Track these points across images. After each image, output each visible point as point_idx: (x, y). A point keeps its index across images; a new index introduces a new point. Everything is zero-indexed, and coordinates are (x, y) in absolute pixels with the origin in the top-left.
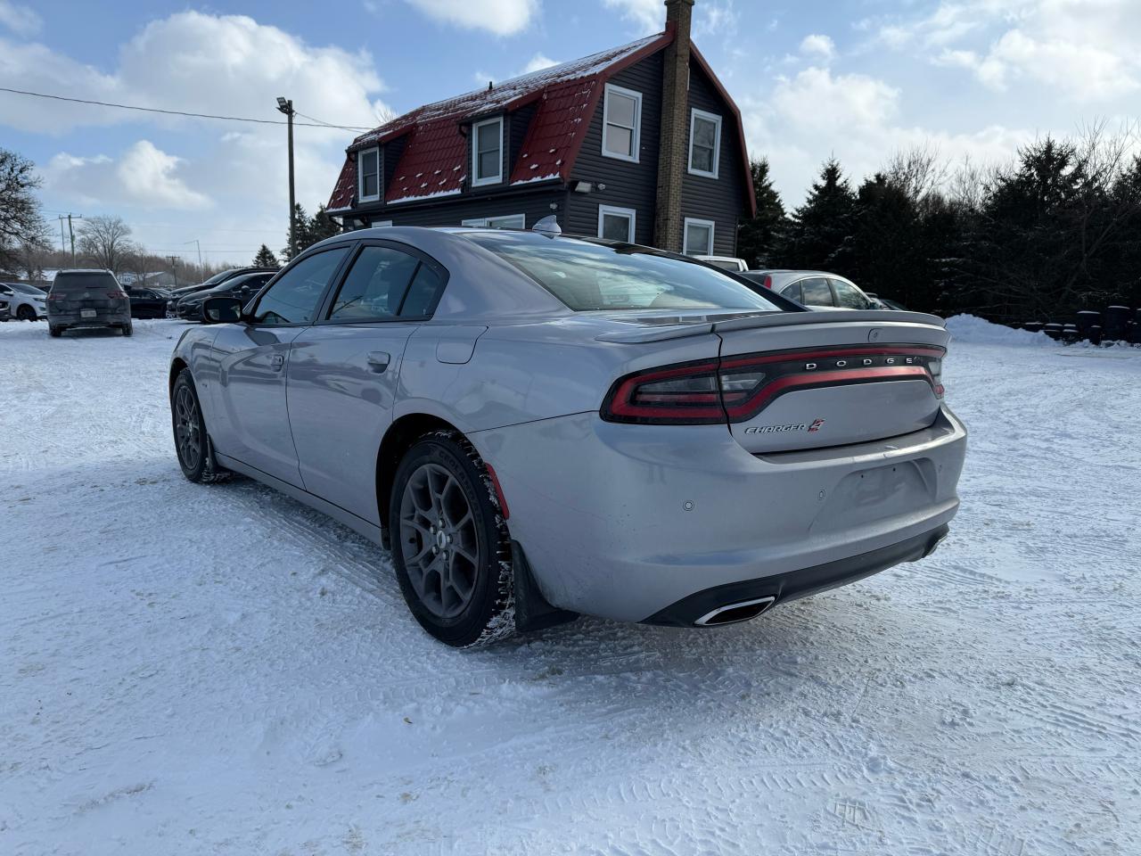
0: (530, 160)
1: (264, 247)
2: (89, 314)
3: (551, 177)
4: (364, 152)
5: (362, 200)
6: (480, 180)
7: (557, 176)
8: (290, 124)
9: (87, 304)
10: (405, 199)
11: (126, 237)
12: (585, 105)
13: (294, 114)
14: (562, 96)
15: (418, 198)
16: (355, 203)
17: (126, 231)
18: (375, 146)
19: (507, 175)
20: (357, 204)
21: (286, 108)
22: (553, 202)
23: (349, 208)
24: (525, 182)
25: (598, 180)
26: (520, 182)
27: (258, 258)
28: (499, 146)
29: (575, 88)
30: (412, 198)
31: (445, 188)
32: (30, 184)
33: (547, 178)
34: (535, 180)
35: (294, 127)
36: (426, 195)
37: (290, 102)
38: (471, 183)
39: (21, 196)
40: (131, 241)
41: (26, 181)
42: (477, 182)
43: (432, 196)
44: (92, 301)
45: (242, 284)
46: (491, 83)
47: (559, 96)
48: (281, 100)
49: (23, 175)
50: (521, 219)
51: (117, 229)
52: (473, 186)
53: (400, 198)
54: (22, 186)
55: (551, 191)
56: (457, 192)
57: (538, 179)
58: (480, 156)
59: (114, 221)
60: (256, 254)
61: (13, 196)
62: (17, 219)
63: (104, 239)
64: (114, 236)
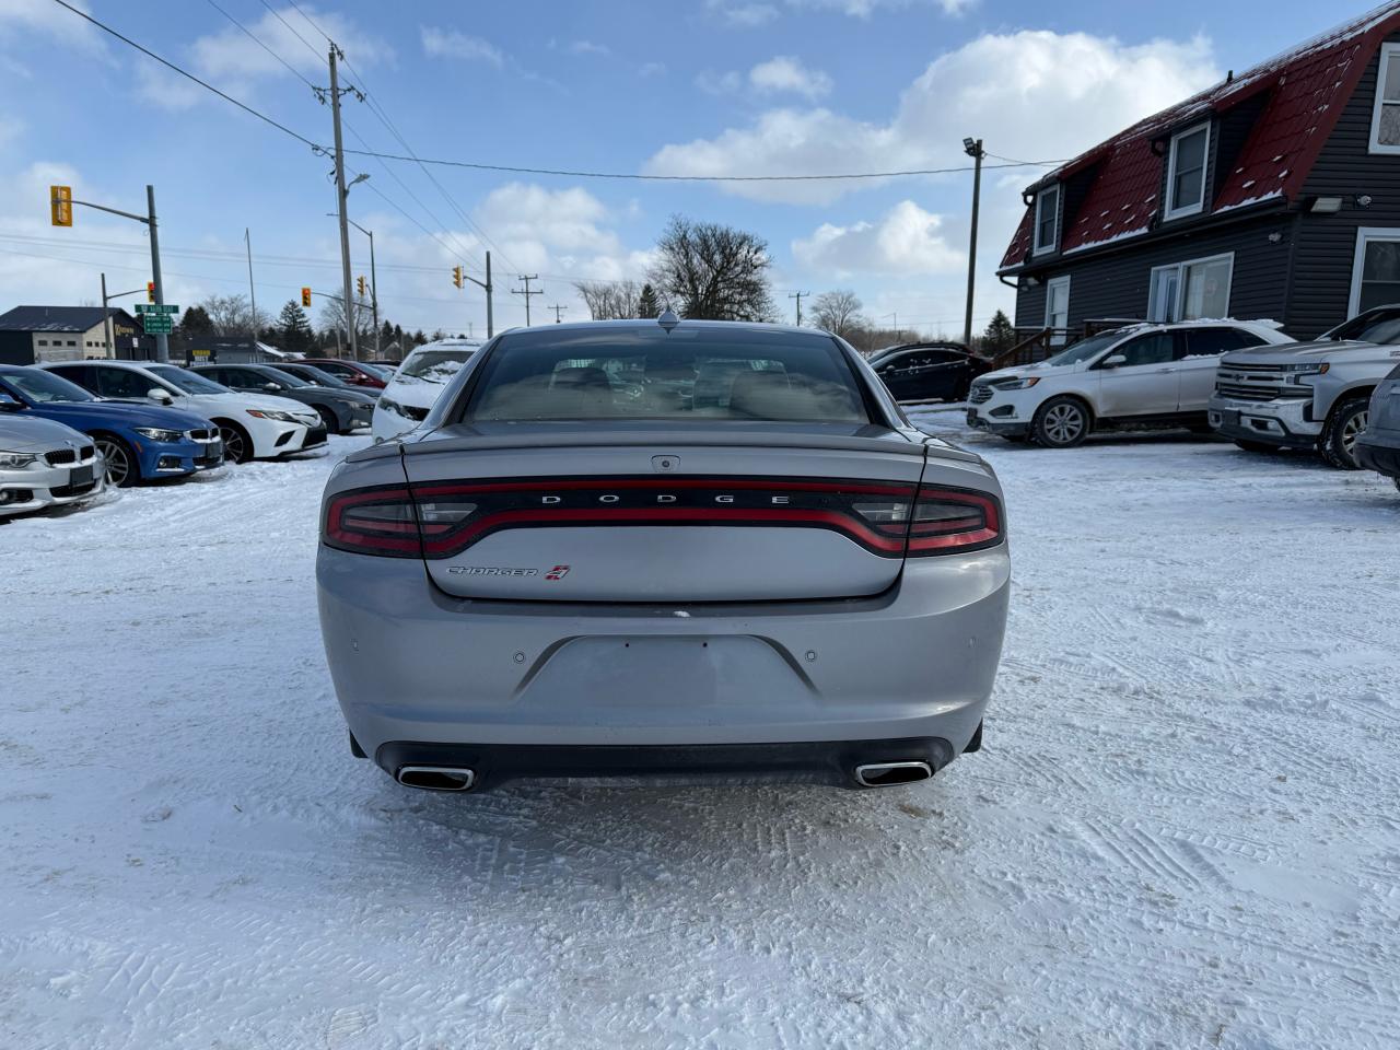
0: (1245, 177)
1: (999, 313)
3: (1270, 195)
4: (1044, 193)
5: (1037, 252)
6: (1175, 211)
7: (1278, 194)
8: (978, 168)
10: (1084, 247)
11: (856, 312)
12: (1338, 84)
13: (983, 155)
14: (1308, 76)
15: (1099, 243)
16: (1028, 257)
17: (857, 306)
18: (1055, 183)
19: (1210, 201)
20: (1031, 259)
21: (975, 150)
22: (1274, 233)
23: (1022, 264)
24: (1233, 207)
25: (1353, 191)
26: (1227, 208)
27: (991, 326)
28: (1202, 163)
29: (1329, 61)
30: (1091, 245)
31: (1132, 227)
32: (762, 265)
33: (1264, 198)
34: (1246, 203)
35: (982, 172)
36: (1108, 239)
37: (980, 142)
38: (1163, 217)
39: (753, 278)
40: (860, 317)
41: (759, 262)
42: (1170, 215)
43: (1114, 239)
45: (887, 364)
46: (1231, 73)
47: (1303, 76)
48: (968, 142)
49: (757, 256)
50: (1229, 258)
51: (849, 303)
52: (1165, 220)
53: (1078, 246)
54: (756, 267)
55: (1271, 216)
56: (1144, 230)
57: (1251, 201)
58: (1178, 179)
59: (846, 295)
60: (989, 322)
61: (748, 278)
62: (749, 301)
63: (836, 316)
64: (845, 312)
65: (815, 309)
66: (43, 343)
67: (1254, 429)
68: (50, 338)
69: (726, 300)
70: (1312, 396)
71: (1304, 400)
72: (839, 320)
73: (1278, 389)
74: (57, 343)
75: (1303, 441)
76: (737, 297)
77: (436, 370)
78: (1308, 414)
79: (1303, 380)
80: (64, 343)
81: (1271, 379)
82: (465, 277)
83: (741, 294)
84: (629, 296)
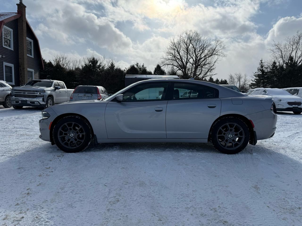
25: (2, 54)
67: (31, 104)
70: (44, 97)
71: (42, 98)
73: (36, 95)
75: (43, 105)
78: (43, 100)
79: (41, 94)
81: (34, 93)
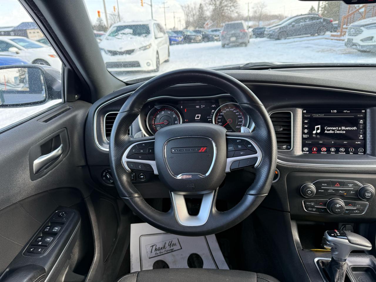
1: (312, 6)
2: (233, 39)
9: (233, 35)
11: (266, 8)
17: (266, 6)
44: (235, 34)
51: (264, 5)
59: (263, 3)
62: (233, 6)
63: (259, 10)
64: (262, 8)
65: (253, 8)
66: (30, 33)
68: (32, 31)
69: (226, 6)
72: (260, 11)
74: (34, 33)
76: (230, 5)
77: (121, 34)
80: (36, 32)
82: (144, 3)
83: (230, 3)
84: (195, 7)
